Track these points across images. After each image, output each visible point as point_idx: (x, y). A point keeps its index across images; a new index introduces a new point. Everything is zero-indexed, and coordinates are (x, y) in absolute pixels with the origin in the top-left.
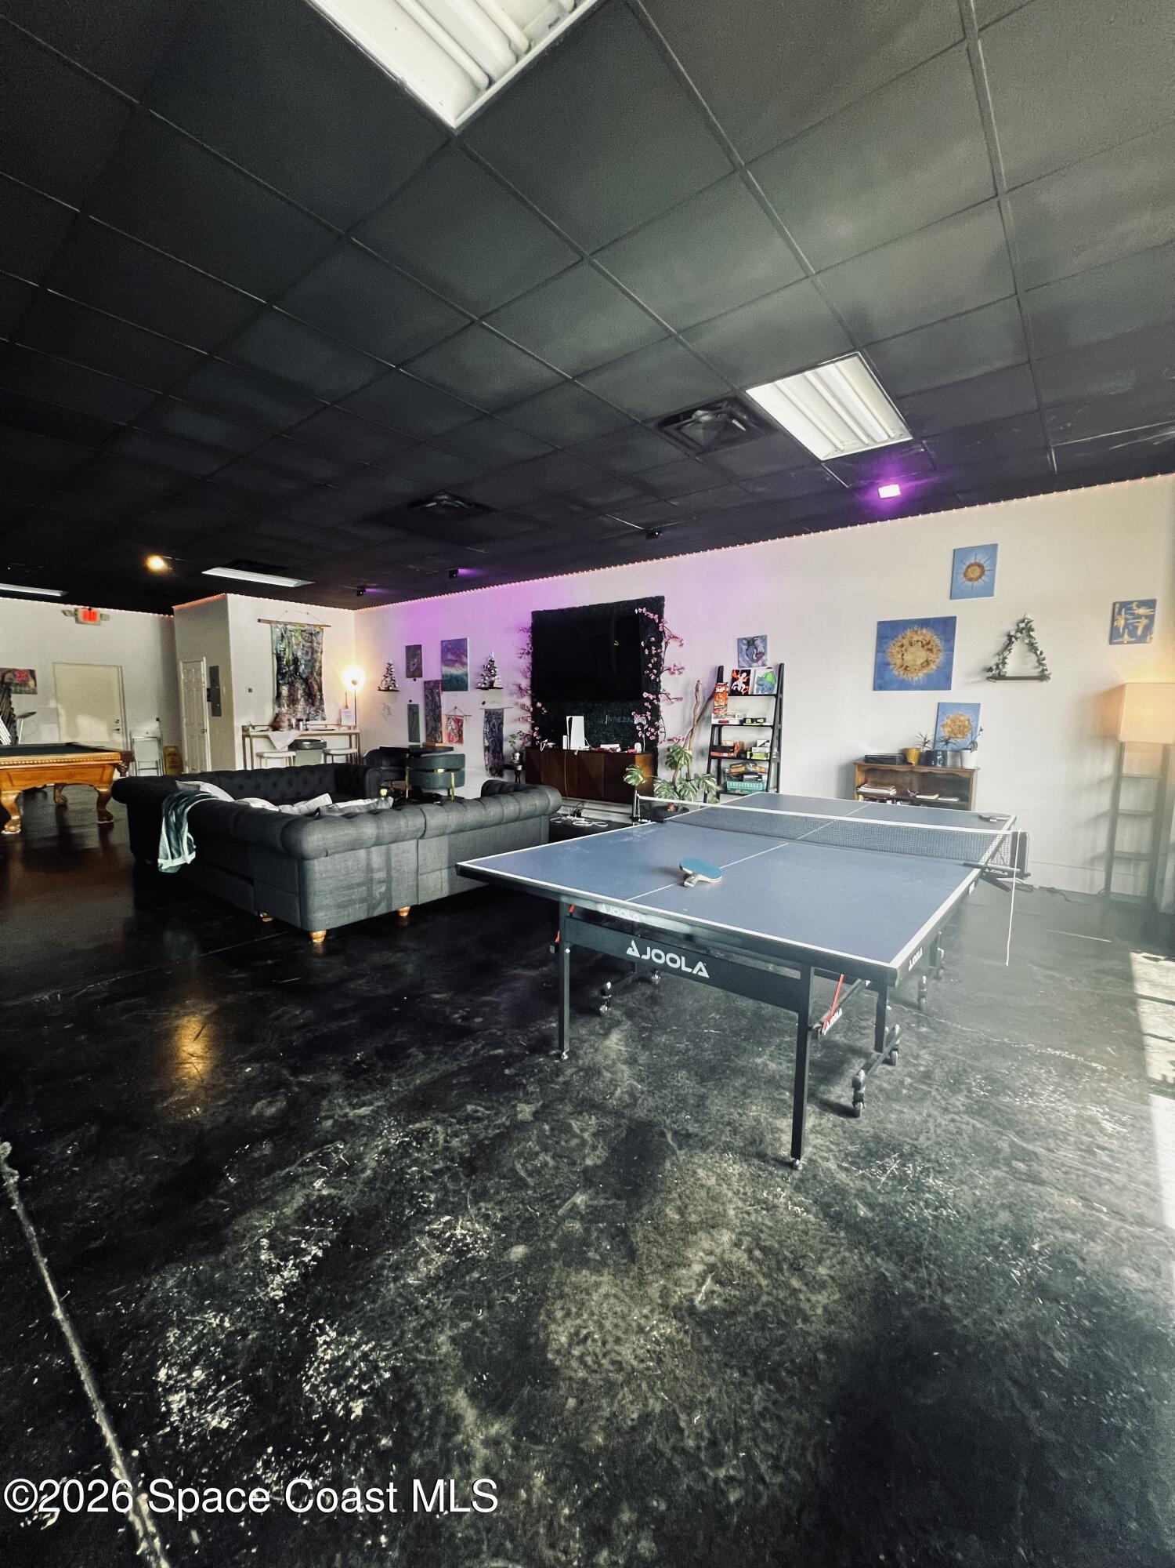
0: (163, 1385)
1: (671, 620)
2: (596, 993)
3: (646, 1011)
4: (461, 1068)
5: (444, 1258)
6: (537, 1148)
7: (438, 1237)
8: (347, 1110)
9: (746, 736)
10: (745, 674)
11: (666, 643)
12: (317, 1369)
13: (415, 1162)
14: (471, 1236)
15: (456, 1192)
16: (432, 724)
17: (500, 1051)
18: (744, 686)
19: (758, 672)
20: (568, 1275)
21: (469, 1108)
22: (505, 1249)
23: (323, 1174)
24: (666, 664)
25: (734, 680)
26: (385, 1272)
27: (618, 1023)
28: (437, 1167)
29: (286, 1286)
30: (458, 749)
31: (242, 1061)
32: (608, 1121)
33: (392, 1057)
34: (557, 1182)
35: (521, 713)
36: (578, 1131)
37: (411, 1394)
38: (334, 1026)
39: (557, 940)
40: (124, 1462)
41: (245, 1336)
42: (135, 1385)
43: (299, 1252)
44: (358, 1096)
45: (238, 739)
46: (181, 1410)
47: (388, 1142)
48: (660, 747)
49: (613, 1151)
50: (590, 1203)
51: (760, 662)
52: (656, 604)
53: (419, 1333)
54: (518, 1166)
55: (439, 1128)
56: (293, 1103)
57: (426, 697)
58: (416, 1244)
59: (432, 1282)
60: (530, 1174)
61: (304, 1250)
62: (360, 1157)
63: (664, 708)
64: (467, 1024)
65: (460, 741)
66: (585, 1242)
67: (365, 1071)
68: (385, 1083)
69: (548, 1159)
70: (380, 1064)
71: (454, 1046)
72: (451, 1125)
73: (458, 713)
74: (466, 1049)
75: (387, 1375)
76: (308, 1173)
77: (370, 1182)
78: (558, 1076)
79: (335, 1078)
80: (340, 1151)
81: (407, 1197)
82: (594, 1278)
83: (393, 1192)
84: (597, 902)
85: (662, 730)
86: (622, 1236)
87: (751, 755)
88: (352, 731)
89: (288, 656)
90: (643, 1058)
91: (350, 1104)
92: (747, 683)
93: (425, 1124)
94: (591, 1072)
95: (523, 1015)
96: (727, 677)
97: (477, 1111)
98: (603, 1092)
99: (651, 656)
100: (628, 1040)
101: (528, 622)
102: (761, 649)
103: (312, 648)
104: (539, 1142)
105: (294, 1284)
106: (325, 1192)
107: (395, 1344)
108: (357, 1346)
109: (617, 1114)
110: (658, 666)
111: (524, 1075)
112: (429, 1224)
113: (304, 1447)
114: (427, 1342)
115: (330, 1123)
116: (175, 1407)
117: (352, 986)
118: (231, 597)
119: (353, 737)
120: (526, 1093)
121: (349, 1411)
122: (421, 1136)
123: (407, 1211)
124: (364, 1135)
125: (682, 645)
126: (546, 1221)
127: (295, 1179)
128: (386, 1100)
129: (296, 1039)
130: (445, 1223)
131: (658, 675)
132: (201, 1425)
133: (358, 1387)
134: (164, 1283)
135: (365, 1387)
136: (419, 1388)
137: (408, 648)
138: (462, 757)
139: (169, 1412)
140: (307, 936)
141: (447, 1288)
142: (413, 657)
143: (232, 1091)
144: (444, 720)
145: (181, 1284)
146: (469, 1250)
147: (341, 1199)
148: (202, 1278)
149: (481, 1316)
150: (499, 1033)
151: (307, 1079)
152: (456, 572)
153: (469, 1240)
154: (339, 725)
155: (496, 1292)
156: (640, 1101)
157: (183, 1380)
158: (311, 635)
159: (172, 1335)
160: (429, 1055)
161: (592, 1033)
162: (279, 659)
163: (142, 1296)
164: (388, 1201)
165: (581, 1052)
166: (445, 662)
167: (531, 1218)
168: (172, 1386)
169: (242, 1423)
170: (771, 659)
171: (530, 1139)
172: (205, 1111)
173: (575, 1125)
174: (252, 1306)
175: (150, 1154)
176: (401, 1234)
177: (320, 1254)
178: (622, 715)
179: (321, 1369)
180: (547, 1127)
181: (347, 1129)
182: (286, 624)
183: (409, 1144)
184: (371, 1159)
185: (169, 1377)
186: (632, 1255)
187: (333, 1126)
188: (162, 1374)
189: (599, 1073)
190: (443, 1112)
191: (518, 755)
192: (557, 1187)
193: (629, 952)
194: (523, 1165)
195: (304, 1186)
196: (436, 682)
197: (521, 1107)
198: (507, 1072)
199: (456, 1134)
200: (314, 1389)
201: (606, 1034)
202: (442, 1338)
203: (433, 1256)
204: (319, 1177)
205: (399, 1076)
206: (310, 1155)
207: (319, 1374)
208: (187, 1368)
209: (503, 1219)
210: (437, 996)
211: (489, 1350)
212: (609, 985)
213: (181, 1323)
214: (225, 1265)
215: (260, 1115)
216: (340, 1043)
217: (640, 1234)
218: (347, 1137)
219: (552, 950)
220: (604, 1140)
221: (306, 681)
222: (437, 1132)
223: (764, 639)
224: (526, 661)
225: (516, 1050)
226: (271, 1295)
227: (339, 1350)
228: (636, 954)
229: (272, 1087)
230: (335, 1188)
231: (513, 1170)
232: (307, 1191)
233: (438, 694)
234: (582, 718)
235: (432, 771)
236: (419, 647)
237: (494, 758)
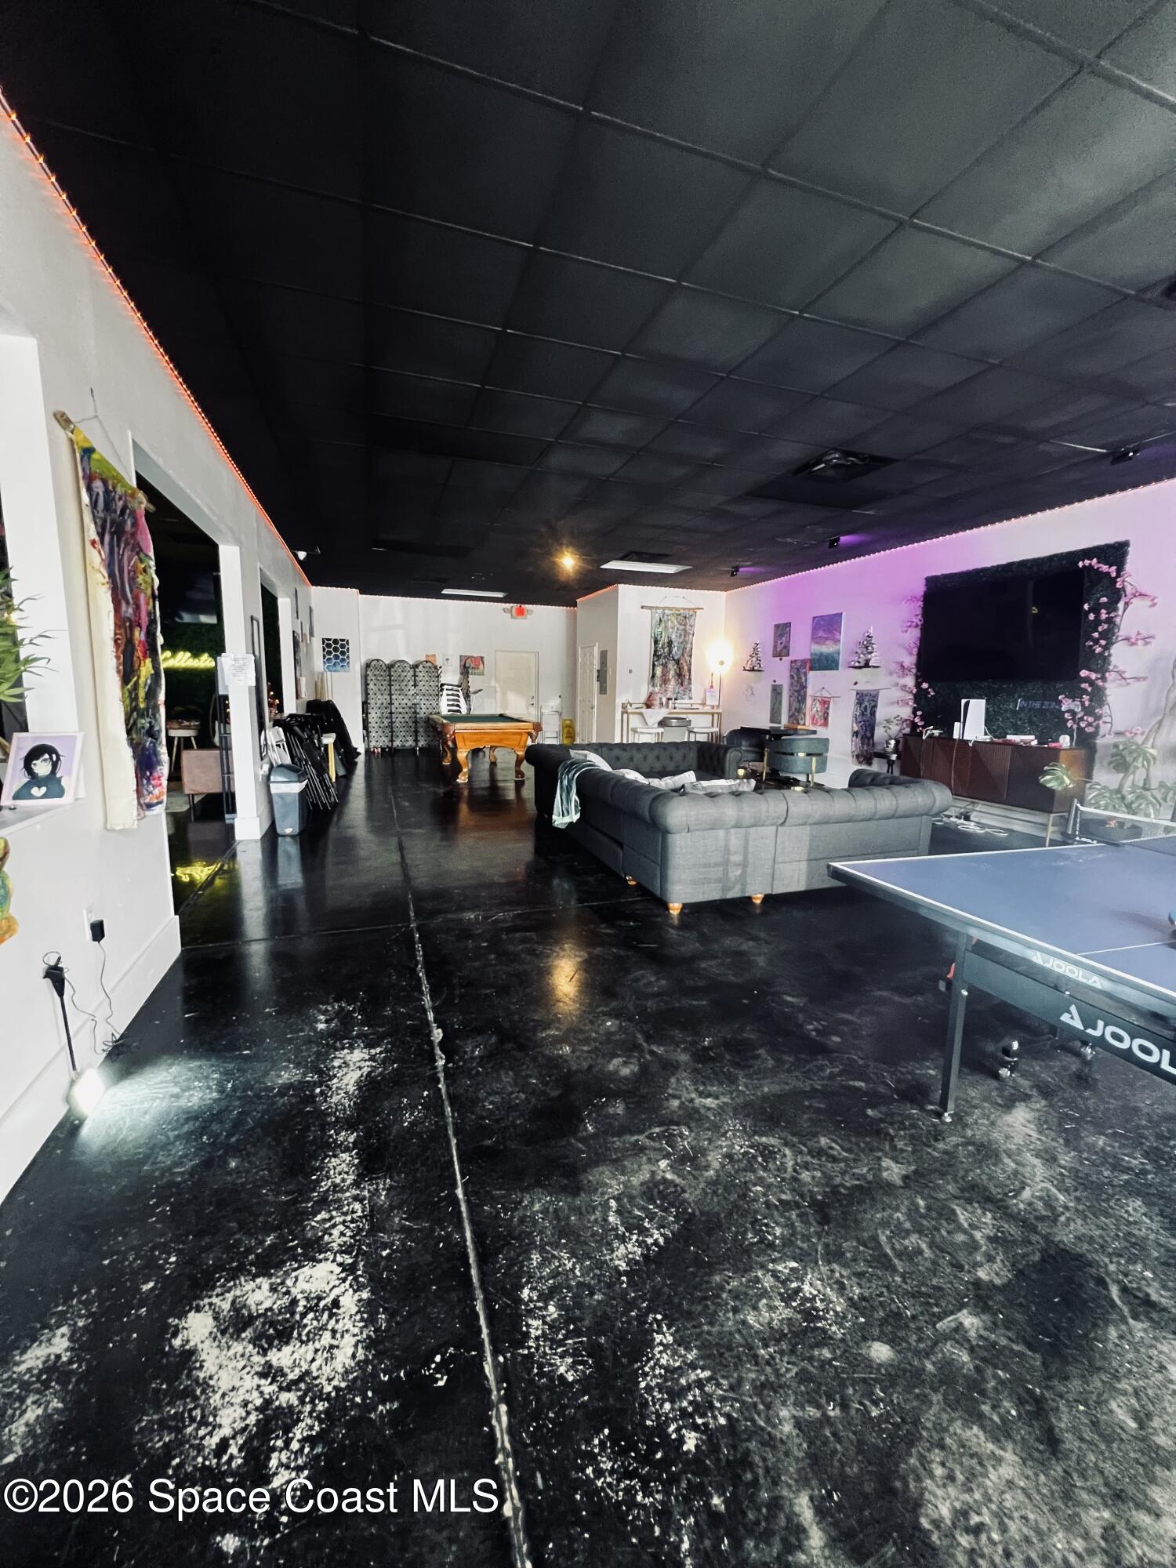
0: (527, 1304)
1: (1138, 574)
2: (991, 1047)
3: (1070, 1093)
4: (814, 1090)
5: (787, 1313)
6: (908, 1225)
7: (783, 1283)
8: (693, 1095)
11: (1127, 604)
12: (653, 1368)
13: (760, 1181)
14: (822, 1300)
15: (806, 1238)
16: (795, 705)
17: (862, 1084)
20: (951, 1421)
21: (824, 1141)
22: (865, 1339)
23: (667, 1156)
24: (1122, 633)
26: (724, 1295)
27: (1026, 1098)
28: (784, 1197)
29: (630, 1260)
30: (822, 732)
31: (604, 1013)
32: (1013, 1230)
33: (740, 1053)
34: (935, 1281)
35: (899, 694)
36: (966, 1225)
37: (745, 1462)
38: (686, 1002)
39: (950, 976)
40: (493, 1361)
41: (592, 1294)
42: (505, 1292)
43: (643, 1231)
44: (704, 1084)
45: (618, 716)
46: (537, 1338)
47: (732, 1146)
48: (1100, 741)
49: (1020, 1274)
50: (982, 1332)
52: (1115, 552)
53: (760, 1388)
54: (883, 1239)
55: (787, 1152)
56: (644, 1069)
57: (792, 677)
58: (757, 1280)
59: (773, 1336)
60: (900, 1255)
61: (647, 1230)
62: (704, 1152)
63: (1113, 689)
64: (823, 1040)
65: (825, 724)
66: (975, 1384)
67: (713, 1059)
68: (732, 1080)
69: (924, 1246)
70: (728, 1057)
71: (808, 1062)
72: (801, 1152)
73: (825, 694)
74: (821, 1068)
75: (722, 1421)
76: (655, 1149)
77: (713, 1183)
78: (936, 1140)
79: (684, 1057)
80: (686, 1137)
81: (750, 1219)
82: (990, 1446)
83: (735, 1205)
84: (1029, 946)
85: (1106, 719)
86: (1038, 1411)
88: (715, 710)
89: (664, 640)
90: (1066, 1158)
91: (697, 1090)
93: (772, 1141)
94: (987, 1152)
95: (891, 1051)
97: (831, 1148)
98: (1002, 1185)
99: (1098, 621)
100: (1041, 1124)
101: (920, 589)
103: (685, 630)
104: (909, 1215)
105: (637, 1263)
106: (669, 1176)
107: (732, 1388)
108: (693, 1366)
109: (1026, 1223)
110: (1109, 635)
111: (892, 1124)
112: (774, 1261)
113: (637, 1450)
114: (768, 1406)
115: (676, 1103)
116: (534, 1333)
117: (703, 965)
118: (621, 586)
119: (716, 716)
120: (894, 1148)
121: (681, 1441)
122: (768, 1153)
123: (750, 1235)
124: (709, 1129)
125: (1154, 605)
126: (919, 1329)
127: (643, 1149)
128: (732, 1099)
129: (651, 1004)
130: (792, 1269)
131: (1106, 647)
132: (551, 1365)
133: (691, 1415)
134: (532, 1203)
135: (699, 1421)
136: (757, 1459)
137: (777, 626)
138: (826, 741)
139: (527, 1335)
140: (664, 905)
141: (793, 1352)
142: (781, 636)
143: (595, 1040)
144: (809, 701)
145: (545, 1211)
146: (819, 1318)
147: (684, 1191)
148: (561, 1215)
149: (833, 1411)
150: (861, 1062)
151: (659, 1050)
152: (838, 540)
153: (818, 1304)
154: (704, 704)
155: (851, 1391)
156: (1062, 1219)
157: (540, 1309)
158: (685, 618)
159: (536, 1258)
160: (779, 1062)
161: (987, 1099)
162: (656, 642)
163: (516, 1209)
164: (730, 1214)
165: (970, 1120)
166: (816, 639)
167: (898, 1315)
168: (531, 1310)
169: (585, 1383)
171: (897, 1209)
172: (573, 1052)
173: (963, 1217)
174: (600, 1264)
175: (530, 1076)
176: (743, 1258)
177: (661, 1241)
178: (1044, 697)
179: (657, 1372)
180: (921, 1203)
181: (692, 1116)
182: (664, 609)
183: (754, 1157)
184: (715, 1159)
185: (531, 1300)
186: (1052, 1441)
187: (680, 1107)
188: (525, 1293)
189: (998, 1160)
190: (794, 1135)
191: (893, 742)
192: (934, 1287)
193: (1065, 1018)
194: (889, 1238)
195: (649, 1160)
196: (804, 662)
197: (886, 1162)
198: (870, 1112)
199: (806, 1166)
200: (649, 1389)
201: (1009, 1105)
202: (784, 1413)
203: (777, 1303)
204: (664, 1157)
205: (746, 1076)
206: (657, 1130)
207: (655, 1376)
208: (545, 1298)
209: (862, 1298)
210: (789, 999)
211: (843, 1465)
212: (1015, 1045)
213: (542, 1250)
214: (578, 1211)
215: (616, 1072)
216: (690, 1023)
217: (1065, 1418)
218: (693, 1125)
219: (942, 986)
220: (1005, 1253)
221: (677, 662)
222: (785, 1156)
224: (915, 634)
225: (882, 1089)
226: (617, 1262)
227: (675, 1361)
228: (1078, 1024)
229: (630, 1049)
230: (679, 1176)
231: (875, 1238)
232: (654, 1169)
233: (805, 674)
234: (983, 702)
235: (792, 754)
236: (789, 625)
237: (863, 744)
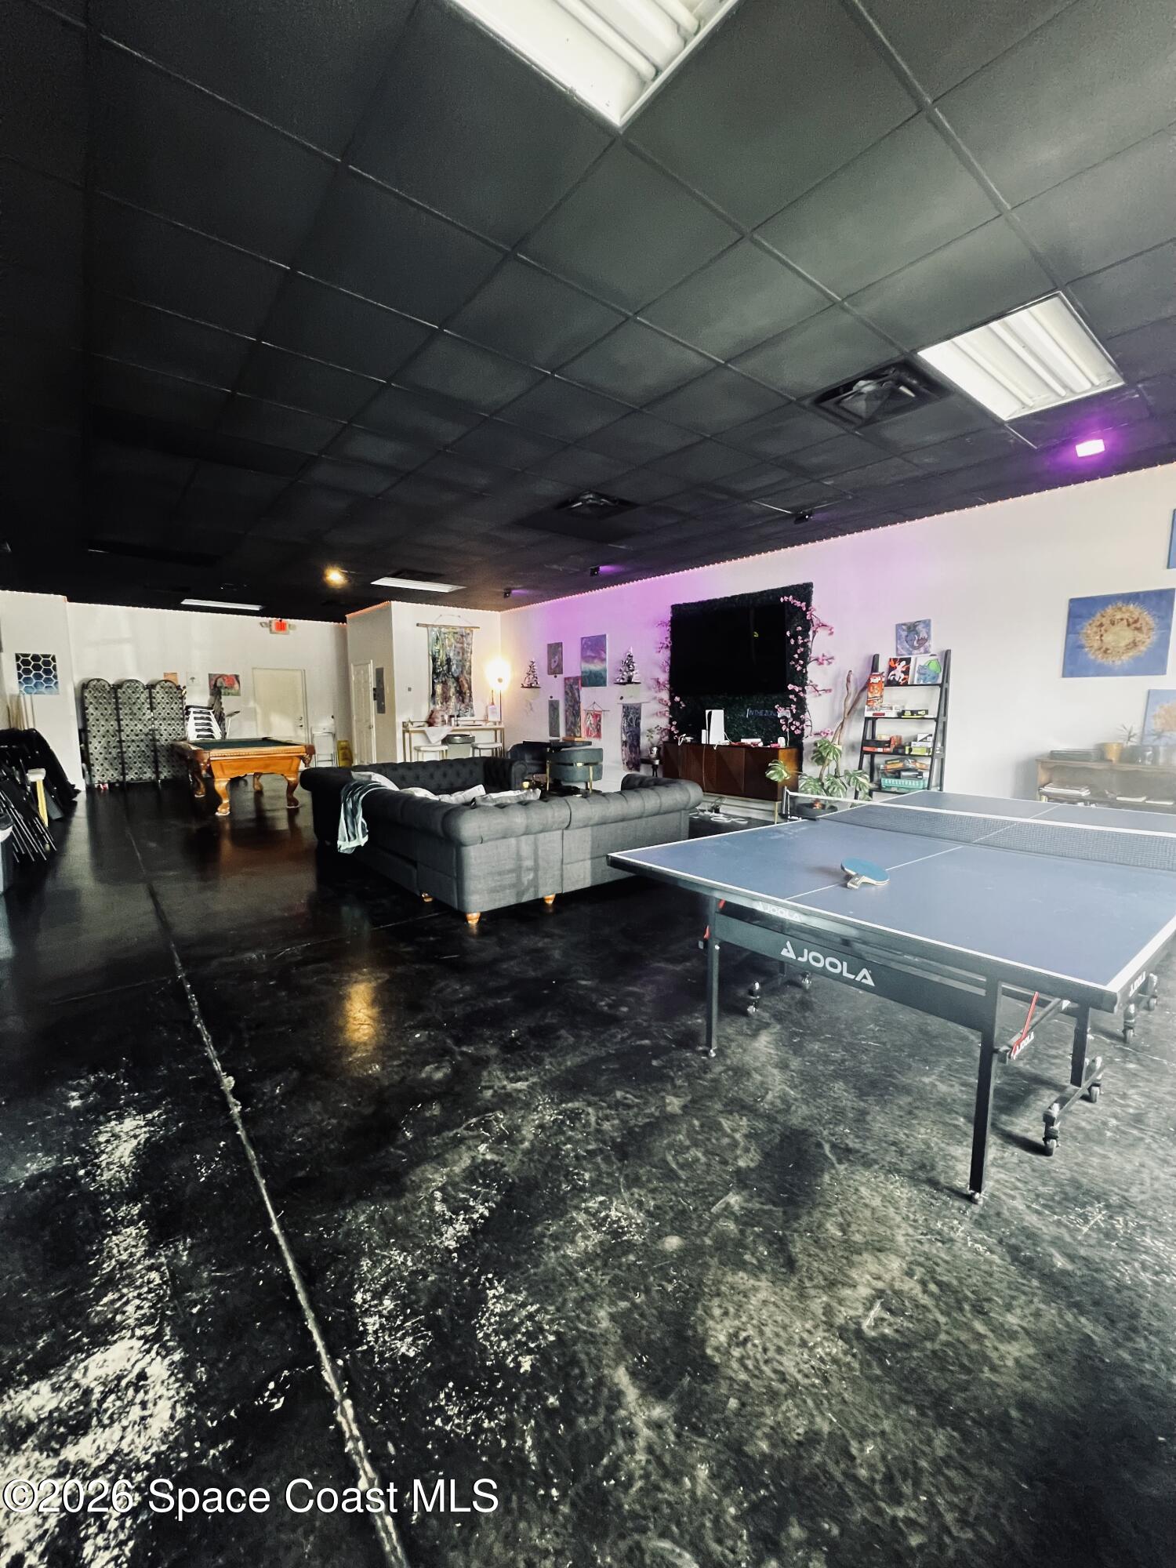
0: (361, 1307)
1: (819, 608)
2: (742, 992)
3: (796, 1015)
4: (609, 1054)
5: (599, 1237)
6: (687, 1143)
7: (594, 1215)
8: (505, 1083)
9: (903, 730)
10: (904, 663)
11: (814, 632)
12: (488, 1319)
13: (569, 1140)
14: (625, 1219)
15: (610, 1175)
16: (571, 719)
17: (647, 1042)
18: (903, 676)
19: (919, 660)
20: (724, 1274)
21: (619, 1094)
22: (660, 1237)
23: (485, 1140)
24: (813, 655)
25: (891, 669)
26: (546, 1240)
27: (767, 1025)
28: (590, 1147)
29: (458, 1238)
30: (596, 744)
31: (411, 1027)
32: (761, 1125)
33: (544, 1037)
34: (709, 1179)
35: (657, 707)
36: (729, 1131)
37: (574, 1361)
38: (490, 1003)
39: (706, 936)
40: (332, 1368)
41: (425, 1277)
42: (337, 1303)
43: (468, 1209)
44: (514, 1071)
45: (399, 735)
46: (375, 1332)
47: (543, 1118)
48: (805, 741)
49: (767, 1155)
50: (745, 1205)
51: (922, 650)
52: (804, 591)
53: (580, 1303)
54: (669, 1158)
55: (590, 1110)
56: (457, 1070)
57: (566, 693)
58: (573, 1219)
59: (588, 1259)
60: (682, 1166)
61: (473, 1207)
62: (518, 1129)
63: (810, 699)
64: (612, 1012)
65: (599, 735)
66: (740, 1244)
67: (521, 1048)
68: (539, 1061)
69: (700, 1155)
70: (533, 1042)
71: (602, 1033)
72: (602, 1108)
73: (596, 708)
74: (614, 1036)
75: (552, 1338)
76: (474, 1137)
77: (527, 1153)
78: (705, 1073)
79: (493, 1052)
80: (501, 1120)
81: (562, 1173)
82: (752, 1282)
83: (549, 1165)
84: (754, 899)
85: (809, 723)
86: (780, 1247)
87: (910, 750)
88: (497, 726)
89: (442, 657)
90: (795, 1063)
91: (507, 1077)
92: (906, 672)
93: (577, 1104)
94: (740, 1073)
95: (669, 1009)
96: (883, 667)
97: (626, 1098)
98: (753, 1095)
99: (797, 645)
100: (778, 1042)
101: (668, 616)
102: (923, 634)
103: (462, 648)
104: (688, 1136)
105: (465, 1238)
106: (488, 1157)
107: (558, 1310)
108: (523, 1305)
109: (770, 1118)
110: (805, 656)
111: (671, 1068)
112: (585, 1201)
113: (480, 1389)
114: (588, 1314)
115: (489, 1093)
116: (371, 1329)
117: (505, 966)
118: (394, 603)
119: (499, 732)
120: (674, 1086)
121: (519, 1365)
122: (574, 1116)
123: (564, 1186)
124: (521, 1108)
125: (831, 633)
126: (700, 1217)
127: (462, 1140)
128: (540, 1078)
129: (458, 1011)
130: (601, 1203)
131: (804, 666)
132: (392, 1349)
133: (526, 1344)
134: (356, 1217)
135: (532, 1345)
136: (583, 1356)
137: (550, 646)
138: (601, 750)
139: (365, 1332)
140: (462, 916)
141: (605, 1265)
142: (554, 655)
143: (404, 1053)
144: (583, 714)
145: (370, 1220)
146: (624, 1233)
147: (503, 1166)
148: (387, 1218)
149: (639, 1299)
150: (645, 1024)
151: (470, 1050)
152: (598, 569)
153: (624, 1223)
154: (486, 721)
155: (652, 1278)
156: (793, 1108)
157: (376, 1306)
158: (462, 636)
159: (366, 1263)
160: (578, 1037)
161: (740, 1033)
162: (434, 660)
163: (340, 1226)
164: (546, 1173)
165: (729, 1051)
166: (585, 658)
167: (684, 1212)
168: (367, 1310)
169: (426, 1354)
170: (936, 645)
171: (679, 1132)
172: (383, 1069)
173: (726, 1124)
174: (430, 1250)
175: (341, 1101)
176: (558, 1207)
177: (486, 1213)
178: (765, 707)
179: (492, 1321)
180: (696, 1123)
181: (506, 1101)
182: (440, 627)
183: (563, 1122)
184: (528, 1132)
185: (365, 1301)
186: (791, 1264)
187: (493, 1096)
188: (359, 1298)
189: (749, 1074)
190: (594, 1095)
191: (655, 749)
192: (709, 1183)
193: (784, 952)
194: (674, 1157)
195: (469, 1148)
196: (576, 679)
197: (669, 1099)
198: (654, 1063)
199: (607, 1118)
200: (487, 1337)
201: (755, 1035)
202: (602, 1314)
203: (590, 1233)
204: (483, 1142)
205: (552, 1056)
206: (474, 1120)
207: (491, 1324)
208: (378, 1296)
209: (657, 1207)
210: (584, 983)
211: (648, 1334)
212: (757, 985)
213: (371, 1255)
214: (405, 1210)
215: (429, 1078)
216: (497, 1019)
217: (798, 1245)
218: (506, 1108)
219: (701, 945)
220: (757, 1143)
221: (457, 679)
222: (588, 1114)
223: (927, 624)
224: (667, 653)
225: (663, 1042)
226: (446, 1244)
227: (507, 1306)
228: (792, 955)
229: (440, 1054)
230: (497, 1154)
231: (664, 1161)
232: (473, 1154)
233: (578, 690)
234: (722, 712)
235: (572, 765)
236: (560, 645)
237: (631, 751)
